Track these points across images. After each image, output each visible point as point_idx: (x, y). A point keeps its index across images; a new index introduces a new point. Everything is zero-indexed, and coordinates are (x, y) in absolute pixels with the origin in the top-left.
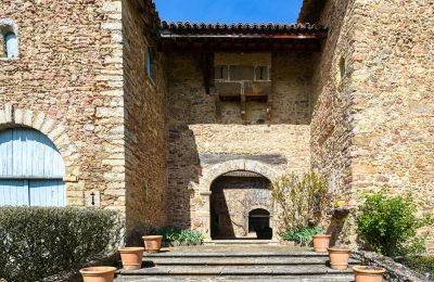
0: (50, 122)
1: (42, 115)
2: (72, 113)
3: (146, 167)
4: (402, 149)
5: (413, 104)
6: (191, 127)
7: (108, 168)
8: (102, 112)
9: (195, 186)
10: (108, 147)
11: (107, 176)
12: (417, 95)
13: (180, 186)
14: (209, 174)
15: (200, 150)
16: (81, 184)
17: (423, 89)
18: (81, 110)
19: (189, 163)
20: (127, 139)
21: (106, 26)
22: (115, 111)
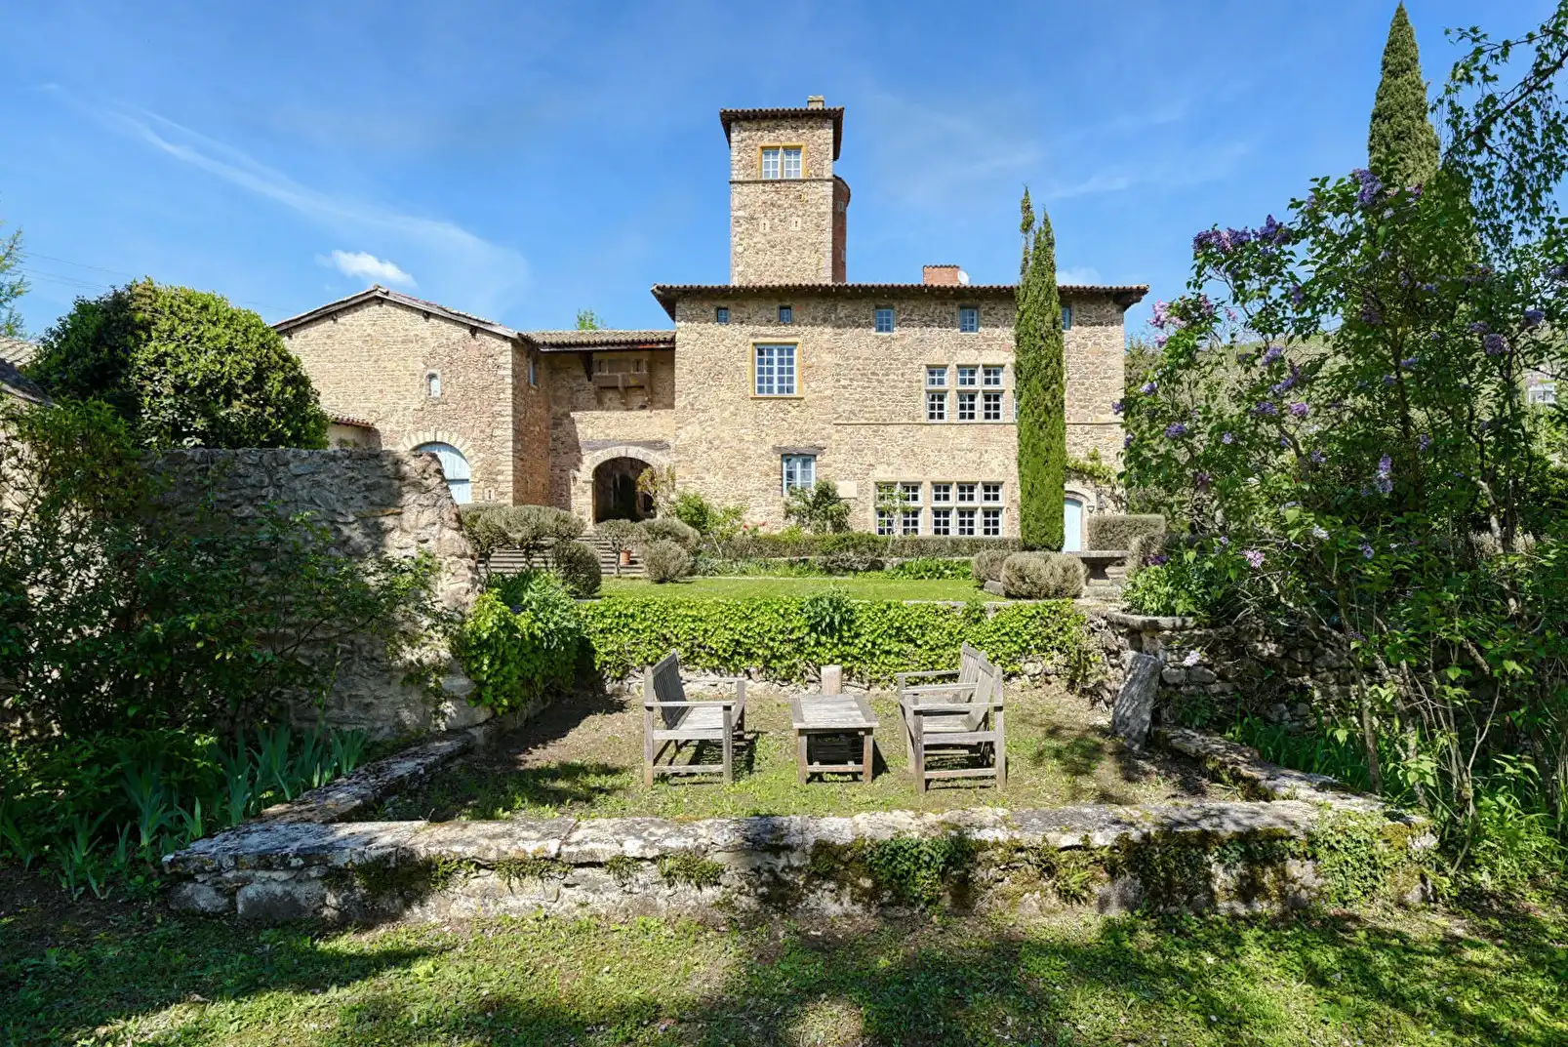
0: (461, 440)
1: (455, 435)
2: (476, 433)
3: (528, 464)
4: (715, 454)
5: (724, 421)
6: (572, 414)
7: (501, 473)
8: (497, 432)
9: (578, 474)
10: (500, 456)
11: (500, 478)
12: (726, 414)
13: (563, 474)
14: (590, 462)
15: (580, 436)
16: (482, 483)
17: (732, 408)
18: (482, 432)
19: (572, 450)
20: (515, 451)
21: (501, 372)
22: (506, 432)
